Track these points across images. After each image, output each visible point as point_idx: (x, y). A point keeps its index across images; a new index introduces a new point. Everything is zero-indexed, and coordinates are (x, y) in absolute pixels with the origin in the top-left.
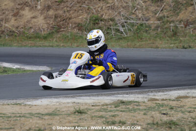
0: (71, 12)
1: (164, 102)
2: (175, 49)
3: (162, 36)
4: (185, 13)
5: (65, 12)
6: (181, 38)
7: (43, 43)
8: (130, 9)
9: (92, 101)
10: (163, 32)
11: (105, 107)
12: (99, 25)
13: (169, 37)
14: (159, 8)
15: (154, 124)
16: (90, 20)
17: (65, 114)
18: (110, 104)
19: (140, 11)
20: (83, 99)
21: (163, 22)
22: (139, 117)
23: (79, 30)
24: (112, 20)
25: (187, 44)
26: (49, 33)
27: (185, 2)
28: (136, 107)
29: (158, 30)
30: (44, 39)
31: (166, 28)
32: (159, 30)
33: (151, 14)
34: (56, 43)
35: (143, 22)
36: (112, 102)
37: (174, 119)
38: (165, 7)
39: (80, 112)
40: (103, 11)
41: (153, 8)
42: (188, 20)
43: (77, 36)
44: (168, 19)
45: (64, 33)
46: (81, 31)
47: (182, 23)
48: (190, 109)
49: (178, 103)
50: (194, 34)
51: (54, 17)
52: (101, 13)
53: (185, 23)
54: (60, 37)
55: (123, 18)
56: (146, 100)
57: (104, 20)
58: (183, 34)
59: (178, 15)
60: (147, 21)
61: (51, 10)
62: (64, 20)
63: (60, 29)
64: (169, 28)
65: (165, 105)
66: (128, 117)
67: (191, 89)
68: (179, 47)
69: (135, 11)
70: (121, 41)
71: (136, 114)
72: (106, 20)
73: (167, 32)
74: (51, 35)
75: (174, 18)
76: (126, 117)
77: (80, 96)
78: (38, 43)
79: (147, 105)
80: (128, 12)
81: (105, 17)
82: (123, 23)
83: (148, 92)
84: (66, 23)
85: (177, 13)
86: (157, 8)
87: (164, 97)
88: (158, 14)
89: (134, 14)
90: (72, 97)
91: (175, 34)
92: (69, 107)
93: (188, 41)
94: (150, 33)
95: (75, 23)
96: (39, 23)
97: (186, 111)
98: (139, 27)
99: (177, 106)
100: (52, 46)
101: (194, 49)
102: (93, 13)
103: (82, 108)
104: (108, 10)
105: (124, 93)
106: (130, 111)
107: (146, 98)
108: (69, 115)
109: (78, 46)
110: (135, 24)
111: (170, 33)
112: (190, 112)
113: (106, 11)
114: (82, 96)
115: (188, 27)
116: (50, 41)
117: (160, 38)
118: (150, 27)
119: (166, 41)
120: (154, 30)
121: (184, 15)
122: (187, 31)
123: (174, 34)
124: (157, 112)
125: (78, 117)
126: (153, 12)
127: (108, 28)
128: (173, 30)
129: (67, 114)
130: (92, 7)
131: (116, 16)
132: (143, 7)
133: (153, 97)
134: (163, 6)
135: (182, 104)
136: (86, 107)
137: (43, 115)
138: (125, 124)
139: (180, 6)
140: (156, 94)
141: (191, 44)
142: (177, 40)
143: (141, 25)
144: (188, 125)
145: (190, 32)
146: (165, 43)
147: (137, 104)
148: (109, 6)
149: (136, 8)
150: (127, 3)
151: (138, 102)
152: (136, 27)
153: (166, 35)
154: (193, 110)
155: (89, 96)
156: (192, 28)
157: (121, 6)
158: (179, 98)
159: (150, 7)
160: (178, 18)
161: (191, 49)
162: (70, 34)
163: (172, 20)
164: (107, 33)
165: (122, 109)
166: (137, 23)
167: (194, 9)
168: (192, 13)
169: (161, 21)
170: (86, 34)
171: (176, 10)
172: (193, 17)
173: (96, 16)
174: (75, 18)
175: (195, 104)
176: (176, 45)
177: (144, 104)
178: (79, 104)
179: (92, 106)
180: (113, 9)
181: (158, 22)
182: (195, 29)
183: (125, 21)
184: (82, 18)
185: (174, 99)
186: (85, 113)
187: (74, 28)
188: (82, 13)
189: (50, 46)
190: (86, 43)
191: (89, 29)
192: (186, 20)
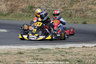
0: (19, 3)
1: (63, 50)
2: (70, 23)
3: (64, 16)
4: (76, 6)
5: (16, 3)
6: (73, 18)
7: (4, 18)
9: (27, 48)
10: (64, 14)
11: (33, 51)
12: (33, 10)
13: (68, 17)
14: (63, 3)
15: (57, 60)
16: (28, 7)
17: (13, 54)
18: (36, 50)
19: (54, 4)
20: (22, 47)
21: (65, 10)
22: (50, 57)
23: (23, 12)
25: (76, 21)
27: (76, 0)
28: (49, 52)
29: (62, 13)
30: (5, 16)
32: (63, 13)
33: (59, 6)
34: (11, 18)
35: (55, 9)
37: (68, 58)
38: (66, 3)
39: (21, 53)
40: (35, 3)
41: (60, 3)
43: (22, 15)
44: (67, 8)
45: (15, 13)
46: (24, 12)
47: (74, 10)
49: (70, 50)
50: (80, 16)
51: (10, 5)
52: (34, 4)
53: (76, 11)
54: (13, 15)
55: (45, 7)
56: (54, 48)
58: (74, 16)
59: (72, 7)
60: (57, 9)
61: (9, 1)
62: (15, 7)
63: (13, 11)
64: (67, 13)
65: (63, 51)
66: (45, 57)
67: (77, 43)
68: (72, 22)
69: (51, 4)
71: (48, 55)
72: (36, 8)
73: (66, 15)
74: (8, 14)
75: (70, 8)
76: (43, 56)
77: (21, 45)
78: (1, 18)
79: (54, 51)
80: (47, 4)
81: (36, 6)
82: (45, 9)
83: (55, 44)
84: (16, 8)
86: (62, 3)
87: (63, 47)
88: (62, 6)
89: (50, 5)
92: (15, 50)
95: (21, 9)
96: (3, 7)
97: (74, 55)
99: (69, 52)
100: (9, 20)
101: (79, 24)
102: (30, 4)
103: (22, 51)
104: (38, 3)
105: (43, 45)
106: (46, 53)
107: (54, 47)
108: (15, 54)
109: (22, 20)
110: (51, 10)
111: (68, 15)
112: (75, 55)
113: (36, 3)
114: (22, 45)
115: (77, 13)
116: (8, 17)
119: (66, 19)
121: (75, 7)
122: (77, 15)
123: (70, 16)
124: (59, 55)
125: (19, 55)
130: (29, 1)
131: (41, 6)
132: (55, 2)
133: (58, 47)
134: (65, 2)
135: (71, 51)
136: (24, 51)
137: (2, 54)
138: (43, 60)
139: (73, 2)
140: (59, 45)
141: (78, 21)
142: (71, 19)
144: (74, 62)
145: (78, 15)
147: (50, 50)
148: (38, 1)
149: (51, 2)
151: (50, 49)
152: (51, 12)
154: (77, 54)
155: (26, 45)
156: (79, 13)
157: (44, 1)
158: (70, 48)
159: (58, 2)
162: (18, 14)
163: (69, 9)
165: (42, 53)
166: (52, 10)
167: (80, 4)
168: (79, 6)
169: (64, 9)
170: (26, 14)
171: (71, 4)
172: (80, 8)
173: (31, 5)
174: (21, 6)
175: (78, 51)
176: (71, 21)
177: (53, 50)
178: (20, 49)
179: (27, 50)
180: (40, 2)
181: (62, 10)
182: (81, 14)
183: (46, 8)
184: (24, 6)
185: (68, 48)
186: (23, 54)
187: (20, 11)
188: (24, 3)
189: (8, 20)
190: (26, 18)
191: (27, 11)
192: (76, 9)
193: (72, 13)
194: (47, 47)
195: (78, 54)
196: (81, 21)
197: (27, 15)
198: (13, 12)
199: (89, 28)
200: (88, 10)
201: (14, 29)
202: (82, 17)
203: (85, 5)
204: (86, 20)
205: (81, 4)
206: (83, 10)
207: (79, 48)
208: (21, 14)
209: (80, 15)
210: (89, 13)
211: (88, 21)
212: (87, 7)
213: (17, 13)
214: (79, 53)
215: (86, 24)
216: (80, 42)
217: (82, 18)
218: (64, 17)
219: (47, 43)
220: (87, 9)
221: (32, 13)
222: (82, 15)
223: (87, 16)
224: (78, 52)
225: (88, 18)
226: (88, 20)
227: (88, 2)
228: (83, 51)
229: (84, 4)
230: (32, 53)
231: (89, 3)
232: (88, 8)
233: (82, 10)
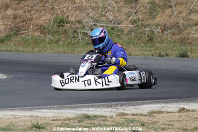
0: (32, 12)
1: (134, 117)
2: (150, 57)
3: (135, 41)
4: (162, 16)
5: (25, 11)
6: (157, 45)
8: (100, 11)
10: (137, 37)
11: (67, 122)
12: (64, 28)
13: (144, 43)
14: (132, 10)
16: (54, 21)
17: (21, 129)
18: (73, 119)
19: (112, 13)
20: (42, 112)
21: (137, 26)
23: (41, 32)
24: (80, 22)
25: (164, 52)
26: (7, 36)
27: (162, 3)
28: (102, 122)
29: (131, 34)
30: (1, 42)
31: (140, 33)
32: (133, 34)
33: (124, 17)
34: (15, 47)
35: (115, 25)
36: (75, 116)
39: (38, 127)
40: (69, 11)
41: (126, 10)
42: (165, 24)
44: (143, 22)
45: (24, 36)
46: (44, 34)
47: (159, 27)
48: (164, 126)
49: (151, 118)
50: (172, 41)
51: (12, 17)
52: (67, 14)
53: (163, 28)
54: (19, 41)
55: (91, 20)
56: (114, 115)
57: (70, 22)
58: (159, 40)
59: (155, 18)
60: (119, 24)
61: (9, 9)
62: (24, 21)
64: (144, 33)
65: (136, 121)
67: (166, 102)
68: (154, 55)
69: (106, 12)
70: (88, 47)
72: (72, 22)
73: (142, 37)
74: (8, 37)
75: (150, 22)
77: (39, 109)
79: (115, 120)
80: (98, 13)
81: (72, 19)
82: (92, 26)
83: (117, 105)
84: (27, 25)
85: (153, 16)
86: (130, 10)
87: (135, 112)
88: (131, 17)
89: (104, 16)
90: (29, 109)
91: (151, 39)
92: (25, 121)
93: (165, 48)
94: (122, 38)
95: (37, 25)
97: (159, 128)
98: (110, 31)
99: (148, 122)
100: (10, 51)
101: (171, 57)
102: (58, 14)
103: (40, 122)
104: (75, 10)
105: (89, 107)
106: (95, 126)
107: (114, 112)
108: (25, 130)
109: (39, 51)
111: (145, 39)
113: (72, 12)
114: (41, 109)
115: (165, 33)
116: (8, 44)
117: (134, 44)
118: (122, 31)
119: (141, 48)
120: (127, 35)
121: (161, 18)
122: (165, 37)
123: (149, 40)
126: (126, 14)
127: (75, 32)
128: (148, 35)
129: (23, 129)
130: (56, 7)
131: (84, 17)
132: (114, 8)
133: (122, 112)
134: (137, 8)
135: (154, 120)
136: (45, 121)
139: (157, 8)
140: (125, 108)
141: (169, 52)
142: (153, 47)
143: (113, 29)
145: (168, 38)
146: (140, 50)
147: (104, 119)
148: (76, 7)
149: (107, 10)
150: (96, 3)
151: (105, 117)
153: (141, 41)
154: (167, 126)
155: (50, 109)
156: (170, 33)
157: (90, 6)
158: (151, 113)
159: (123, 8)
160: (154, 22)
161: (168, 57)
162: (30, 37)
163: (147, 23)
164: (74, 37)
165: (87, 125)
166: (108, 27)
167: (173, 12)
168: (171, 16)
169: (135, 25)
170: (49, 38)
171: (152, 13)
172: (172, 21)
173: (61, 17)
174: (37, 19)
175: (169, 120)
176: (152, 52)
177: (111, 119)
178: (37, 118)
179: (53, 120)
180: (81, 10)
181: (132, 26)
182: (174, 34)
183: (94, 24)
184: (45, 19)
185: (146, 114)
186: (44, 128)
187: (35, 31)
188: (45, 13)
189: (8, 51)
190: (48, 47)
191: (52, 31)
192: (163, 24)
193: (153, 32)
194: (97, 111)
195: (170, 127)
196: (175, 50)
197: (52, 38)
198: (20, 32)
199: (193, 67)
200: (190, 26)
201: (22, 71)
202: (177, 42)
203: (184, 14)
204: (185, 48)
205: (175, 13)
206: (178, 26)
207: (172, 114)
208: (38, 38)
209: (174, 38)
210: (193, 32)
211: (191, 51)
212: (188, 19)
213: (29, 35)
214: (172, 123)
215: (188, 57)
216: (172, 98)
217: (178, 45)
218: (137, 43)
219: (98, 104)
220: (187, 23)
221: (62, 33)
222: (177, 37)
223: (189, 39)
224: (170, 123)
225: (191, 43)
226: (192, 49)
227: (190, 6)
228: (180, 119)
229: (180, 12)
230: (64, 125)
231: (193, 10)
232: (192, 22)
233: (176, 25)
